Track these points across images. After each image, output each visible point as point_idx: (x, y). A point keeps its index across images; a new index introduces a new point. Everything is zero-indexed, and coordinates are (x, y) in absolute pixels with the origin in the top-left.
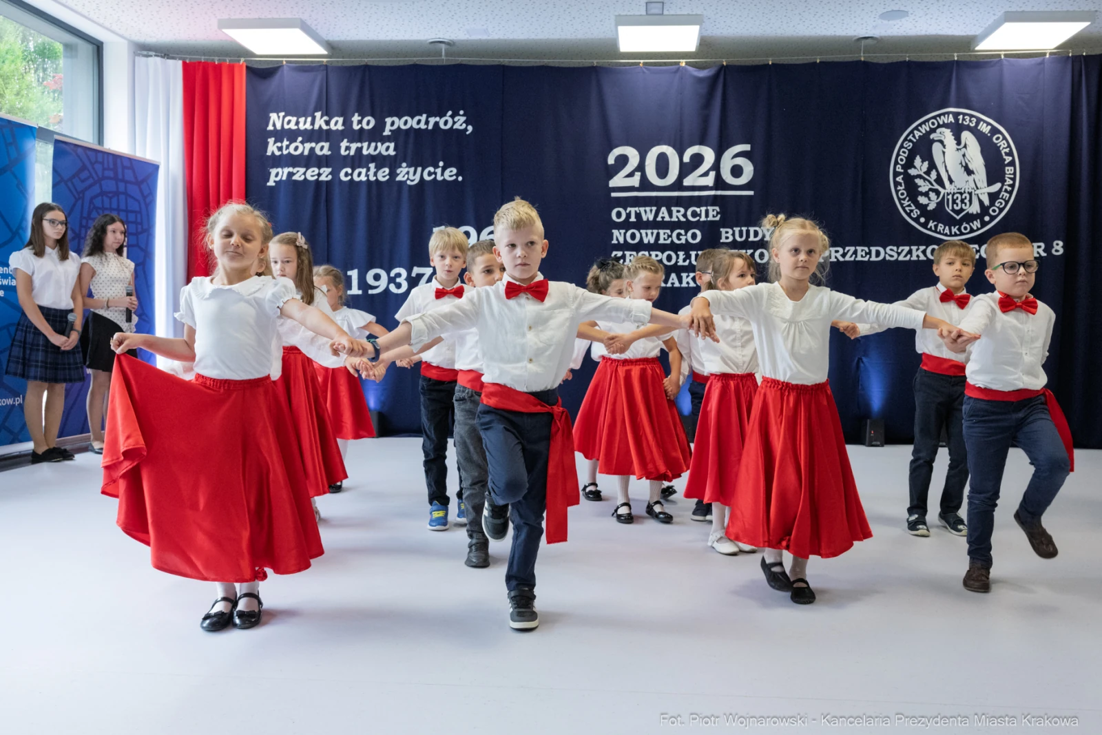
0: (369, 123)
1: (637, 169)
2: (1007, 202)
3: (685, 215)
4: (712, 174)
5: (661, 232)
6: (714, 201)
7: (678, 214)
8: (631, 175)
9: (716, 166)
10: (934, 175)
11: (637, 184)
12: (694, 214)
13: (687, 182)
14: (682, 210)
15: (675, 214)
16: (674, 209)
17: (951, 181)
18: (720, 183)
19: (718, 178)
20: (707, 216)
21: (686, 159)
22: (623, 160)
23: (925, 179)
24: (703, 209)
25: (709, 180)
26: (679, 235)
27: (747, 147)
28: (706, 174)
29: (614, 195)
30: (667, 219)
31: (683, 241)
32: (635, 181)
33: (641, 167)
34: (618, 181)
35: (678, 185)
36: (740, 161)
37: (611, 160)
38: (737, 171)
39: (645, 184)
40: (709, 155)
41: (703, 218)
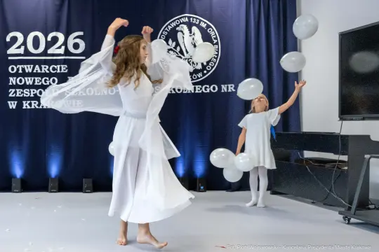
1: (22, 45)
2: (215, 63)
3: (49, 70)
4: (63, 47)
5: (36, 78)
6: (64, 62)
7: (45, 69)
8: (19, 47)
9: (65, 43)
10: (178, 48)
11: (22, 53)
12: (54, 69)
13: (50, 51)
14: (47, 67)
15: (43, 69)
16: (43, 66)
17: (187, 52)
18: (67, 52)
19: (66, 49)
20: (61, 70)
21: (49, 39)
22: (14, 39)
23: (174, 51)
24: (59, 66)
25: (62, 51)
26: (45, 80)
27: (81, 33)
28: (60, 47)
29: (10, 58)
30: (39, 71)
31: (48, 83)
32: (22, 51)
33: (25, 43)
34: (12, 51)
35: (45, 53)
36: (78, 40)
37: (8, 39)
38: (76, 46)
39: (27, 53)
40: (61, 37)
41: (59, 71)
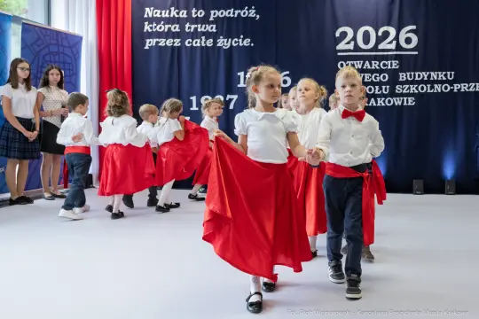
0: (201, 13)
1: (352, 40)
3: (379, 66)
4: (395, 42)
5: (366, 75)
6: (396, 57)
7: (375, 65)
8: (348, 43)
9: (397, 38)
11: (352, 48)
12: (384, 65)
13: (380, 47)
14: (378, 63)
15: (373, 65)
16: (373, 62)
18: (399, 47)
19: (398, 44)
20: (391, 66)
21: (380, 34)
22: (344, 34)
24: (389, 62)
25: (393, 46)
26: (375, 77)
27: (414, 27)
28: (391, 42)
29: (339, 54)
30: (369, 67)
31: (378, 80)
32: (351, 46)
33: (354, 39)
34: (341, 46)
35: (375, 48)
36: (410, 35)
37: (337, 35)
38: (408, 41)
39: (357, 48)
40: (392, 31)
41: (389, 67)
